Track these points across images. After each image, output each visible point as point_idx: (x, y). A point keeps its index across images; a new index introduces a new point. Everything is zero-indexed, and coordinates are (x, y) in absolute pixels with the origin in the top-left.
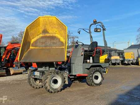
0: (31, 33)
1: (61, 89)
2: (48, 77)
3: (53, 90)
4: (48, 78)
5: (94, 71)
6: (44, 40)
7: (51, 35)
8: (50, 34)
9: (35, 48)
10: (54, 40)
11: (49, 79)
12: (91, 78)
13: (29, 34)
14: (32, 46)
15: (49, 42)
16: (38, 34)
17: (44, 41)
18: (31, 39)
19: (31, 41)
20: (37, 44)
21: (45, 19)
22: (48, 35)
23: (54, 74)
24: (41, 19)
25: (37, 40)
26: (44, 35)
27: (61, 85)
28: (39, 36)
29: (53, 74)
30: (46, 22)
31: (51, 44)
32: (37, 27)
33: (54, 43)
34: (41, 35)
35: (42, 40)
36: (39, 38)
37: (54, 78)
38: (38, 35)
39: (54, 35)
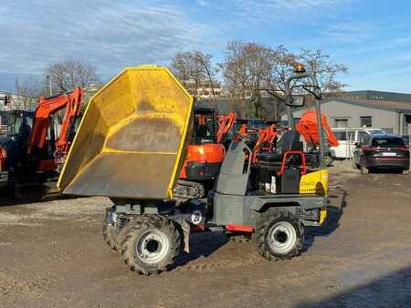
0: (105, 112)
1: (169, 265)
2: (131, 234)
3: (144, 268)
4: (130, 236)
5: (273, 218)
6: (139, 130)
7: (161, 115)
8: (158, 114)
9: (113, 151)
10: (164, 131)
11: (132, 239)
12: (262, 239)
13: (102, 114)
14: (106, 146)
15: (151, 136)
16: (128, 112)
17: (139, 133)
18: (108, 127)
19: (107, 132)
20: (121, 142)
21: (142, 76)
22: (152, 115)
23: (148, 226)
24: (132, 75)
25: (123, 129)
26: (141, 116)
27: (168, 256)
28: (129, 118)
29: (146, 227)
30: (145, 82)
31: (157, 141)
32: (122, 94)
33: (163, 139)
34: (135, 116)
35: (134, 129)
36: (128, 123)
37: (149, 237)
38: (128, 115)
39: (167, 116)
